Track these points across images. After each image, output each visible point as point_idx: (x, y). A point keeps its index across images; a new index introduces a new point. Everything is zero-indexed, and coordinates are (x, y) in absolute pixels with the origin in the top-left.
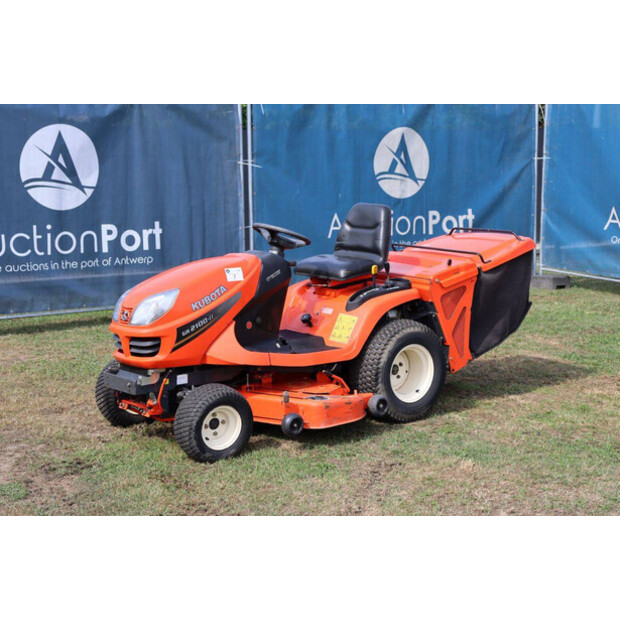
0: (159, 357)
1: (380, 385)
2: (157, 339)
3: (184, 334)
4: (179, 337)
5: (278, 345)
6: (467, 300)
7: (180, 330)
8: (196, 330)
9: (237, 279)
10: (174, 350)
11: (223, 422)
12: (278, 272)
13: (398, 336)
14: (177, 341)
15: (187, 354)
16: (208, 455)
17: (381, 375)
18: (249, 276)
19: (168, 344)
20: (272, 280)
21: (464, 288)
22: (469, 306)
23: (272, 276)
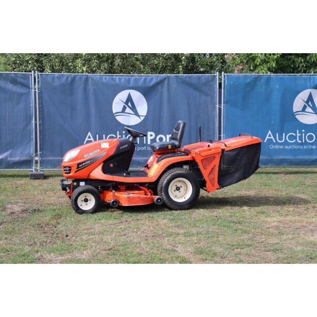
0: (71, 174)
1: (163, 193)
2: (70, 167)
3: (80, 166)
4: (78, 167)
5: (125, 174)
6: (216, 162)
7: (79, 164)
8: (85, 165)
9: (106, 147)
10: (76, 172)
11: (90, 200)
12: (127, 146)
13: (172, 174)
14: (77, 168)
15: (81, 174)
16: (80, 211)
17: (163, 189)
18: (112, 146)
19: (74, 169)
20: (123, 148)
21: (215, 157)
22: (217, 165)
23: (123, 147)
